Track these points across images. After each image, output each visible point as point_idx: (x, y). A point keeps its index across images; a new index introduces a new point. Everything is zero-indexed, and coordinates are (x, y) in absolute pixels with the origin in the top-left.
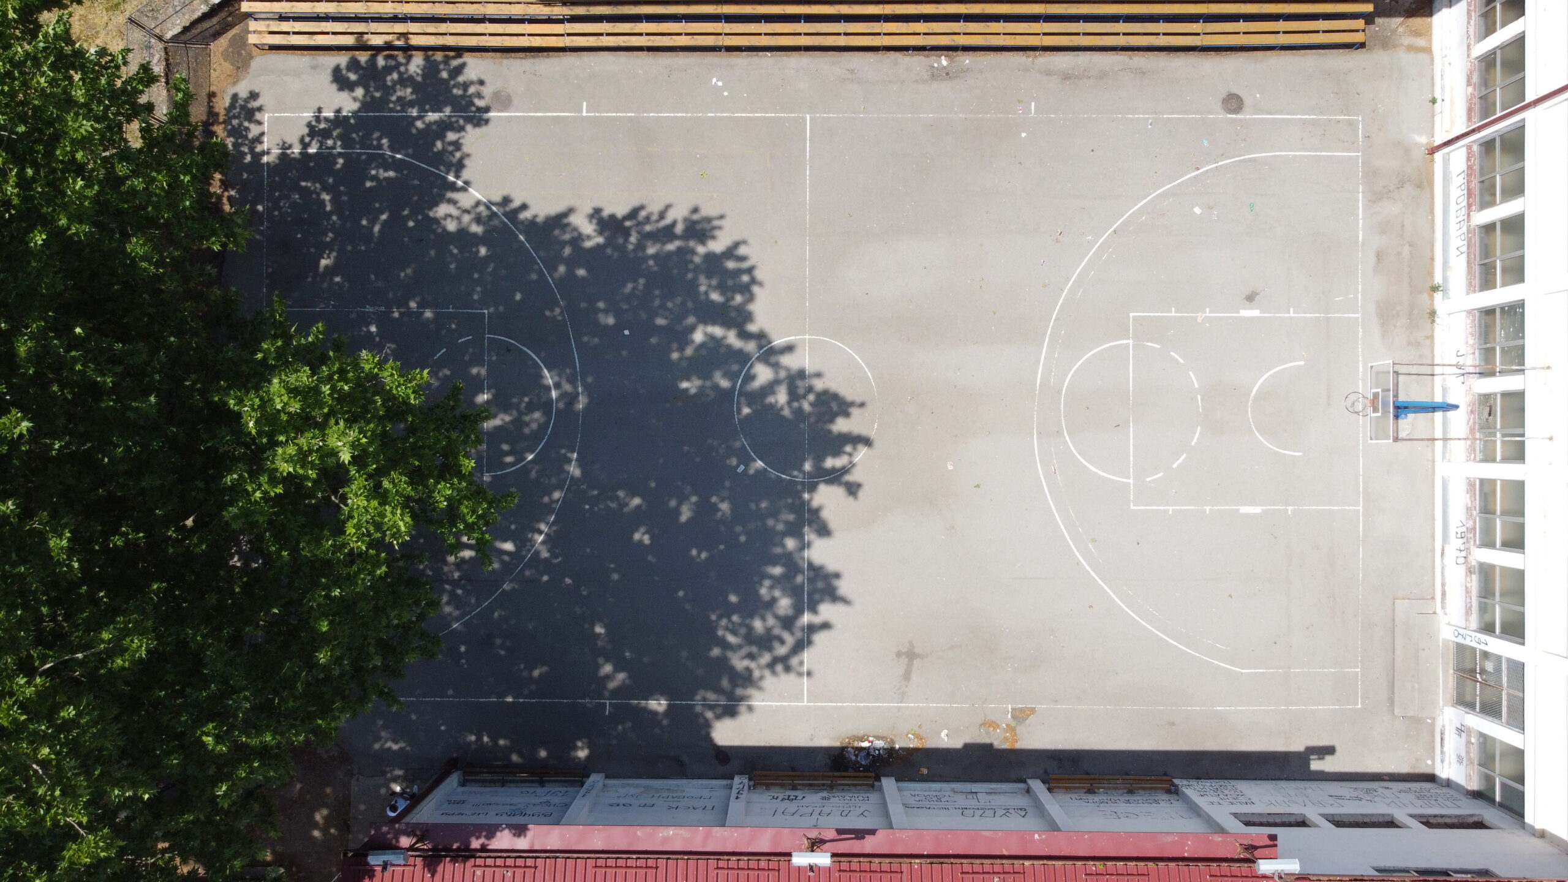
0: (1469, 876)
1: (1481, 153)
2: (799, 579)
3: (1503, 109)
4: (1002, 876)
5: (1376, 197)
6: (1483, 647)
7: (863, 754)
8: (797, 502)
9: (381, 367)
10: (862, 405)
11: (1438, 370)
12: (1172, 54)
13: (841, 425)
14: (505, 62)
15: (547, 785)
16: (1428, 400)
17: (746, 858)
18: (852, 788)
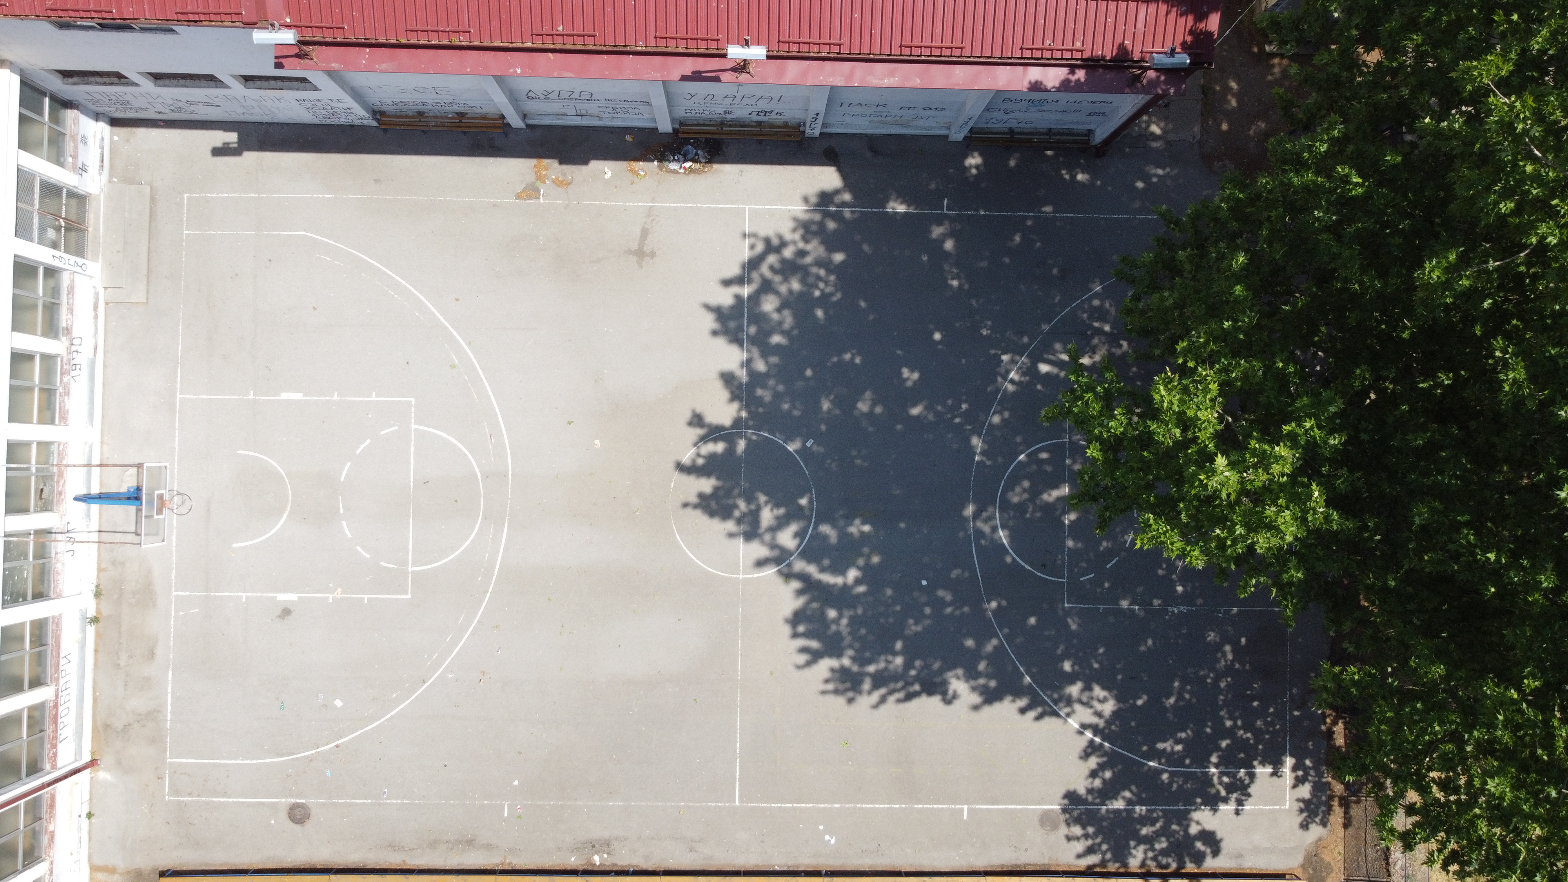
0: (79, 23)
1: (42, 762)
2: (753, 330)
3: (17, 807)
4: (555, 32)
5: (153, 715)
6: (57, 253)
7: (690, 156)
8: (753, 409)
9: (1183, 553)
10: (685, 505)
11: (95, 537)
12: (361, 865)
13: (707, 485)
14: (1046, 861)
15: (1007, 130)
16: (105, 506)
17: (812, 54)
18: (701, 122)
